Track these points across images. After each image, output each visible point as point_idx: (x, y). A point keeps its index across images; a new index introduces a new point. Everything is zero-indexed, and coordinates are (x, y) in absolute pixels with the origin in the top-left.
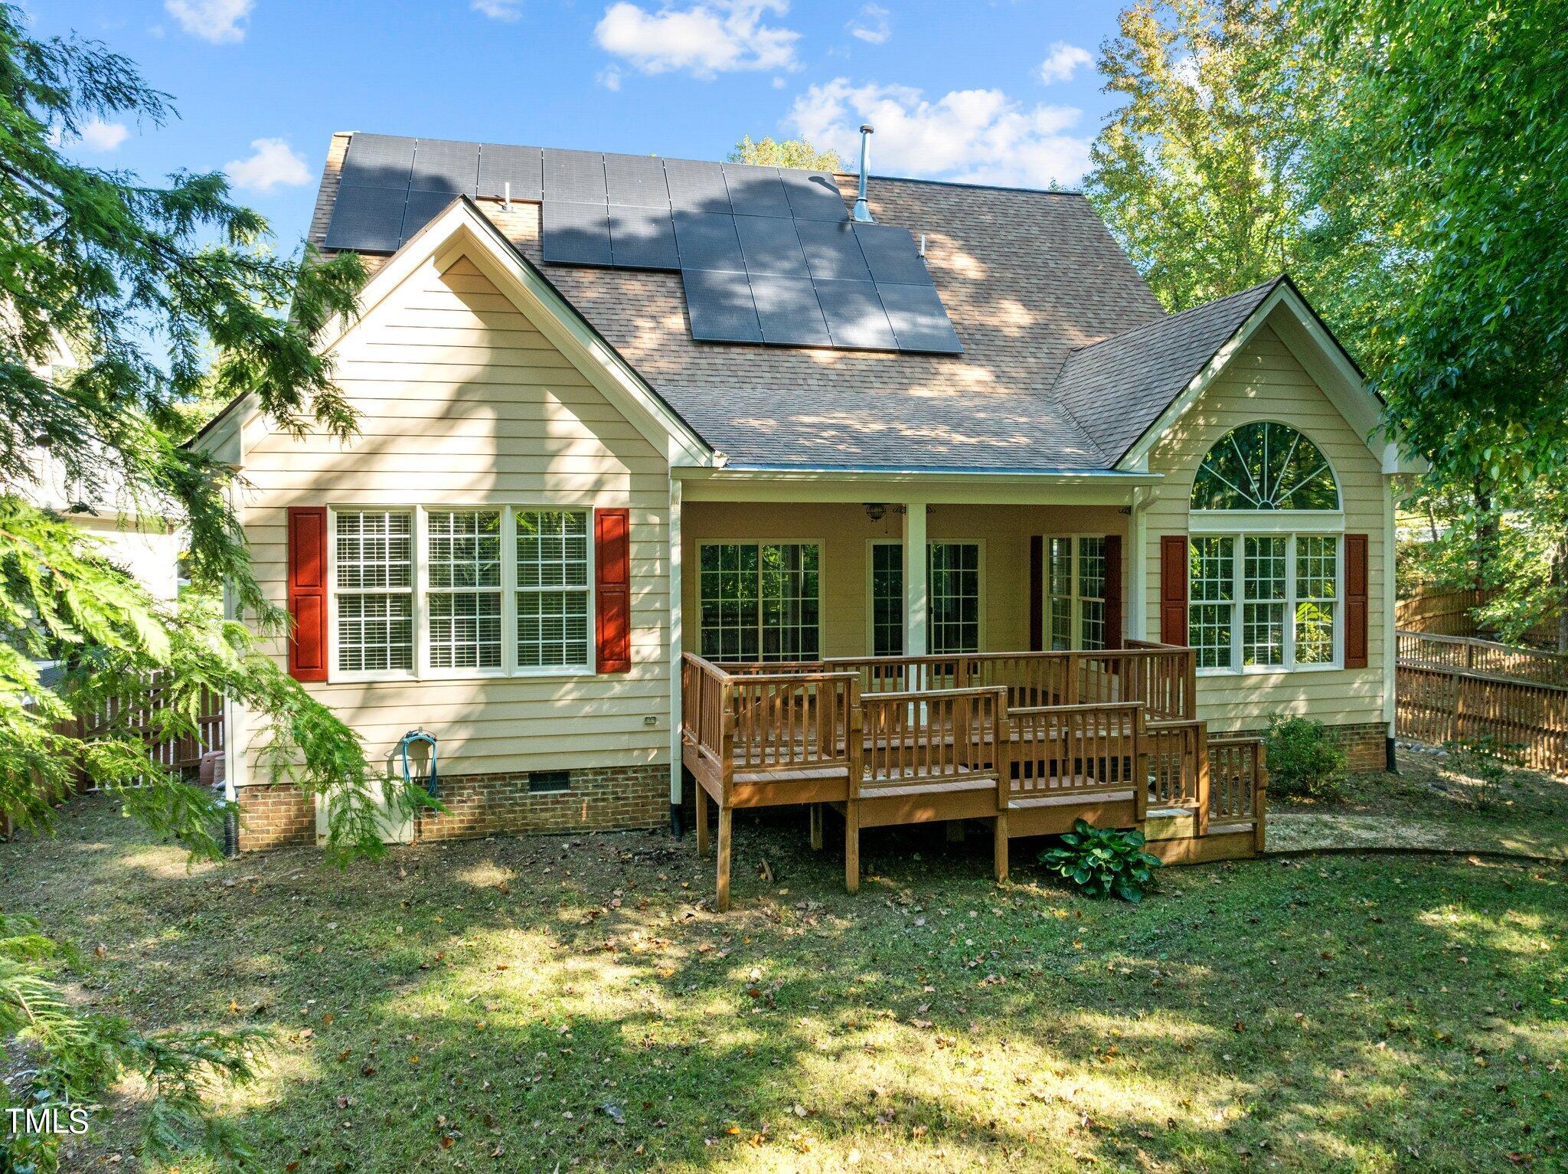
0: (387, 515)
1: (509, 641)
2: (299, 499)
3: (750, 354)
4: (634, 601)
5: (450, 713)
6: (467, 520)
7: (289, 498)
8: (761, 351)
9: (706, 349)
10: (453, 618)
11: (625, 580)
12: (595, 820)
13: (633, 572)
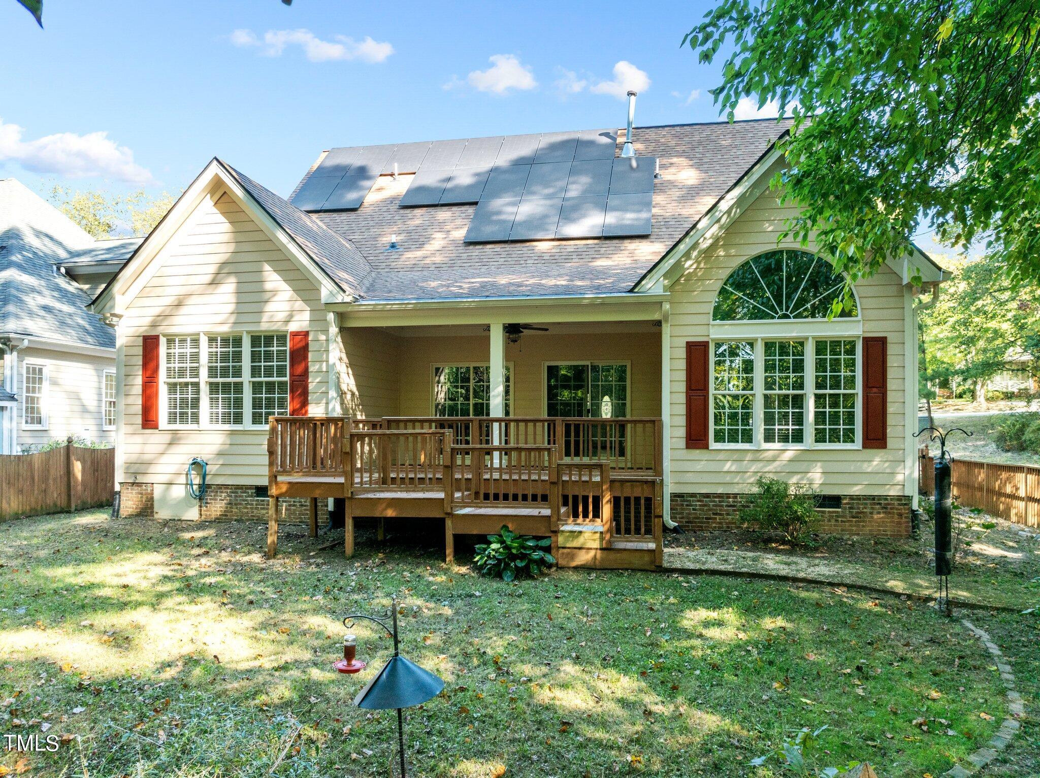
0: (189, 339)
1: (247, 410)
2: (146, 331)
3: (498, 248)
4: (311, 387)
5: (215, 449)
6: (225, 341)
7: (142, 331)
8: (506, 245)
9: (471, 247)
10: (220, 396)
11: (306, 373)
12: (290, 517)
13: (311, 369)
